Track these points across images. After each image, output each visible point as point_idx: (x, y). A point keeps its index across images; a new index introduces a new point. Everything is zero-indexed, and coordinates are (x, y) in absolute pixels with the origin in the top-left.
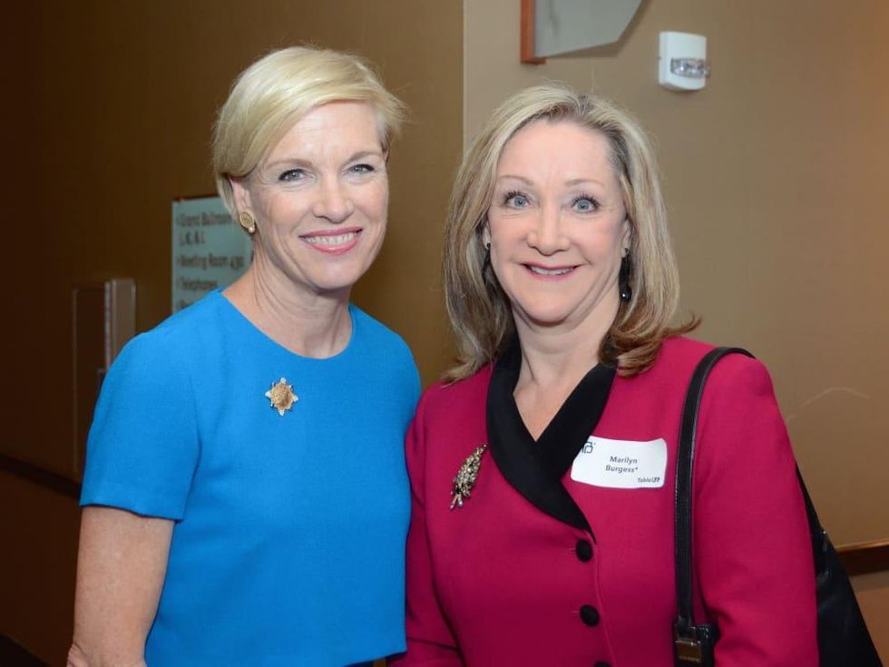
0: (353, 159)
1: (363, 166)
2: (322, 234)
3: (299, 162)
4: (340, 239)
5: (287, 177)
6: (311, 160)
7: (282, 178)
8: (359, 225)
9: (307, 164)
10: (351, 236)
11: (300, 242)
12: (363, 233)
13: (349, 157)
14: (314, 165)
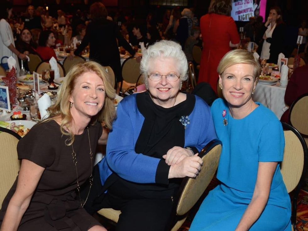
0: (245, 76)
1: (248, 79)
2: (234, 92)
3: (232, 75)
4: (238, 94)
5: (229, 77)
6: (235, 74)
7: (228, 77)
8: (244, 92)
9: (234, 76)
10: (241, 94)
11: (230, 93)
12: (244, 94)
13: (244, 75)
14: (236, 76)
